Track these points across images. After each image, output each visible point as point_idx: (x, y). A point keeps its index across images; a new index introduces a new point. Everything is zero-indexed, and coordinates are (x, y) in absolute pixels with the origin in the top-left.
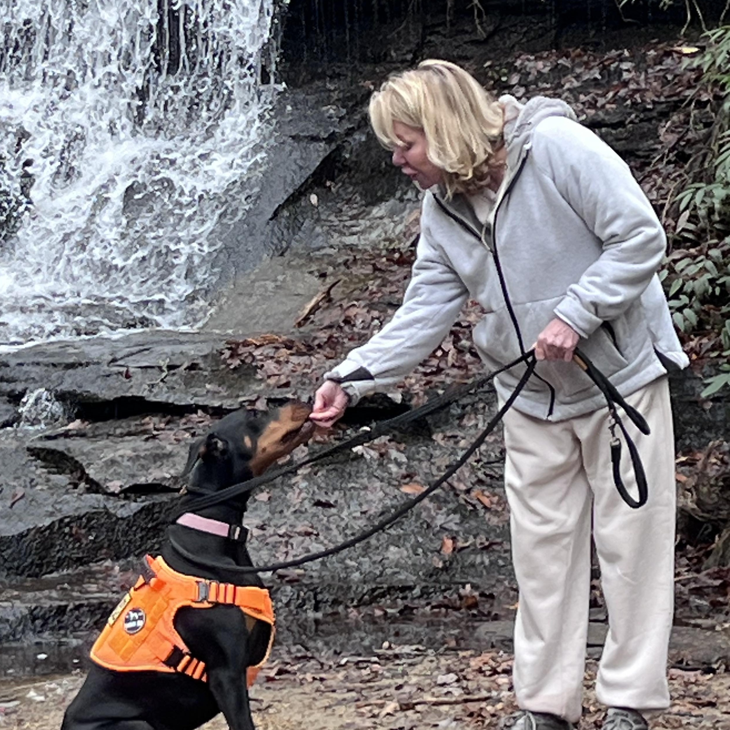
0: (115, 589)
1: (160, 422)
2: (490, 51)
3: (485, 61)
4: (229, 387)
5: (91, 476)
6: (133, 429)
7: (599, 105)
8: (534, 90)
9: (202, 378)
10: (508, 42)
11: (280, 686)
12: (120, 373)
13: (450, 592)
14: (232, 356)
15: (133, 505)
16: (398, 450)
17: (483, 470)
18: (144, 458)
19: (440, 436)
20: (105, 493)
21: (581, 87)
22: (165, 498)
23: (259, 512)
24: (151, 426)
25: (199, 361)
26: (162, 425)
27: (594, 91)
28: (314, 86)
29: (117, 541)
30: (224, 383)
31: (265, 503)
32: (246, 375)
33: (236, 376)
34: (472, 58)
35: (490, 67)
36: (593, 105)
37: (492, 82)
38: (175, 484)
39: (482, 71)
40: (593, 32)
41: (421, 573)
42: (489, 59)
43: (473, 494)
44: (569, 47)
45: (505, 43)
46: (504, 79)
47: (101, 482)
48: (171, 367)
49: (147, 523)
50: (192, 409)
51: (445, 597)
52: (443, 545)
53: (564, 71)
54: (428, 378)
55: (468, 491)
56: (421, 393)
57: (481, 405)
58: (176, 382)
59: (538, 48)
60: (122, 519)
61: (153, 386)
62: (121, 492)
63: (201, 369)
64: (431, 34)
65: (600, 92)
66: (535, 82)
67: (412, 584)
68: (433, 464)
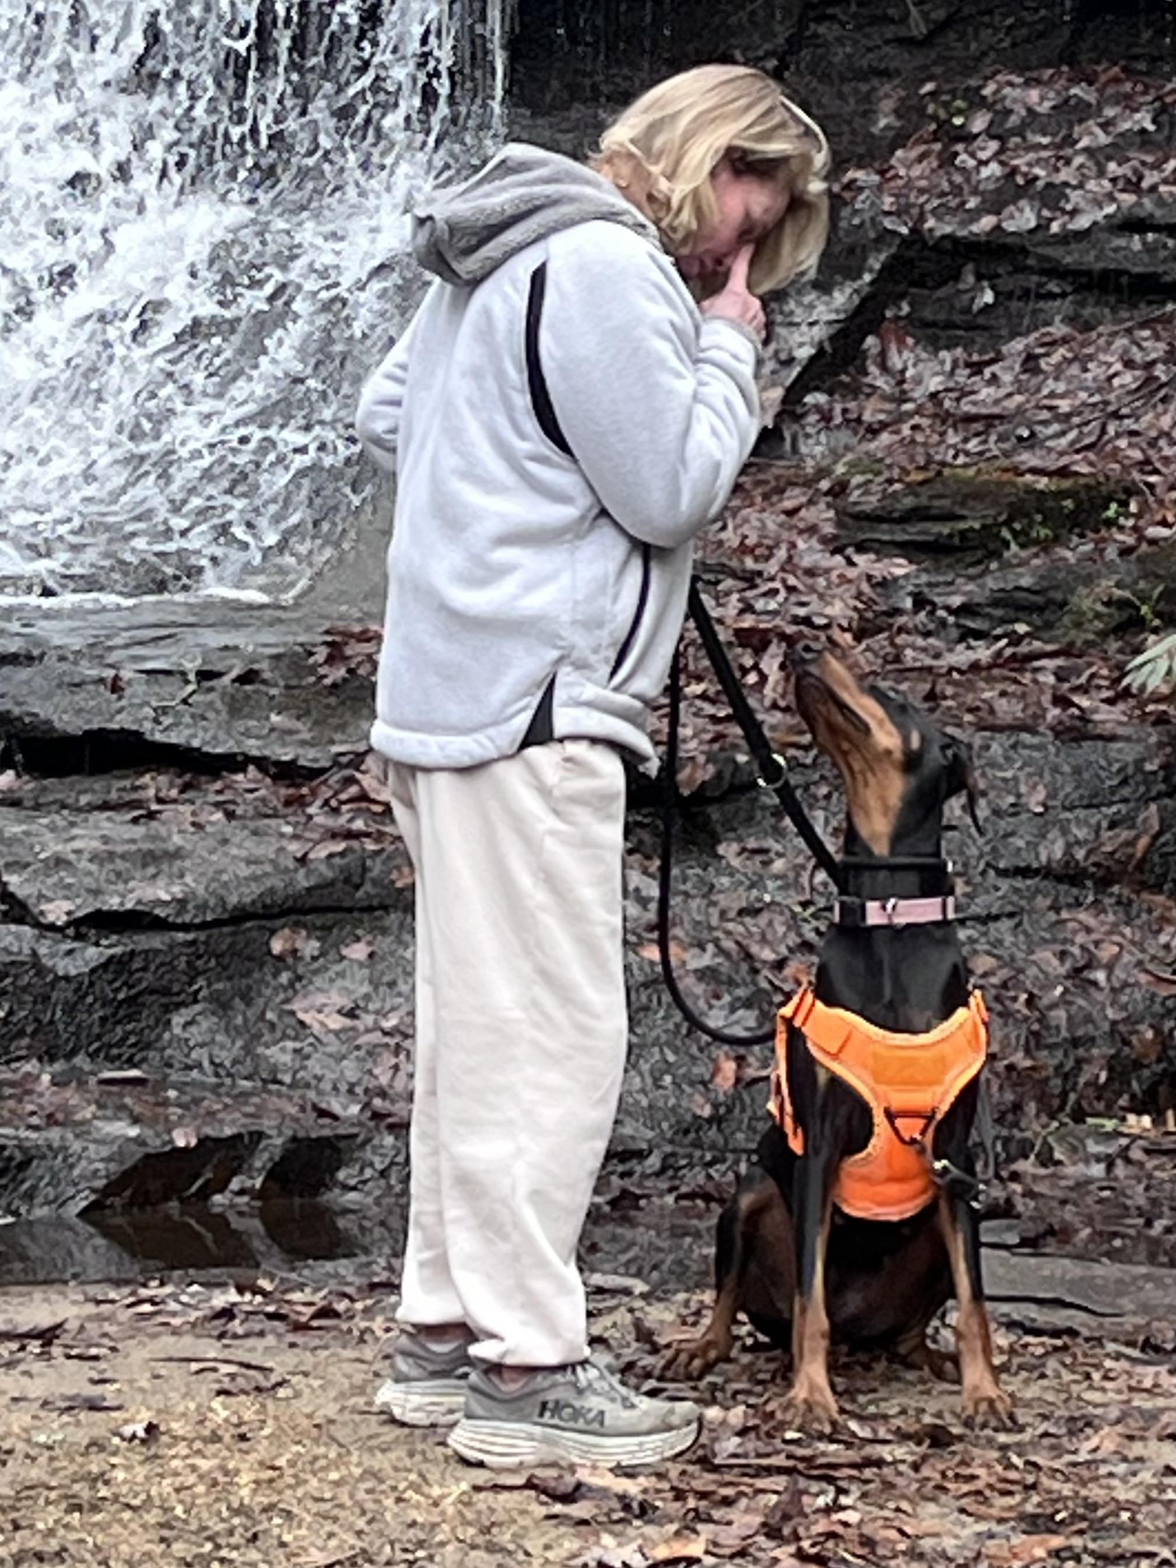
0: (35, 1120)
1: (171, 786)
2: (935, 63)
3: (923, 82)
4: (316, 723)
5: (11, 889)
6: (114, 796)
7: (1145, 184)
8: (1017, 147)
9: (265, 700)
10: (973, 46)
11: (317, 1342)
12: (101, 680)
13: (722, 1167)
14: (330, 660)
15: (92, 952)
16: (645, 872)
17: (815, 923)
18: (123, 857)
19: (735, 847)
20: (37, 925)
21: (1112, 145)
22: (156, 941)
23: (347, 983)
24: (151, 792)
25: (264, 666)
26: (174, 793)
27: (1137, 157)
28: (573, 115)
29: (52, 1022)
30: (308, 713)
31: (361, 965)
32: (353, 699)
33: (332, 700)
34: (898, 72)
35: (931, 94)
36: (1133, 185)
37: (933, 126)
38: (178, 914)
39: (913, 102)
40: (1147, 35)
41: (665, 1125)
42: (930, 78)
43: (788, 971)
44: (1098, 62)
45: (967, 48)
46: (958, 121)
47: (31, 902)
48: (205, 675)
49: (117, 990)
50: (235, 763)
51: (709, 1177)
52: (717, 1070)
53: (1081, 111)
54: (719, 728)
55: (779, 965)
56: (701, 759)
57: (824, 790)
58: (211, 704)
59: (1034, 60)
60: (67, 978)
61: (165, 710)
62: (68, 924)
63: (264, 682)
64: (819, 20)
65: (1149, 159)
66: (1020, 131)
67: (644, 1146)
68: (714, 904)
